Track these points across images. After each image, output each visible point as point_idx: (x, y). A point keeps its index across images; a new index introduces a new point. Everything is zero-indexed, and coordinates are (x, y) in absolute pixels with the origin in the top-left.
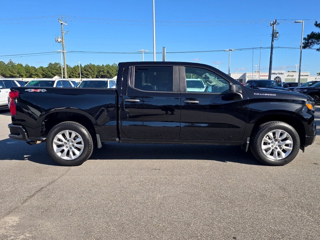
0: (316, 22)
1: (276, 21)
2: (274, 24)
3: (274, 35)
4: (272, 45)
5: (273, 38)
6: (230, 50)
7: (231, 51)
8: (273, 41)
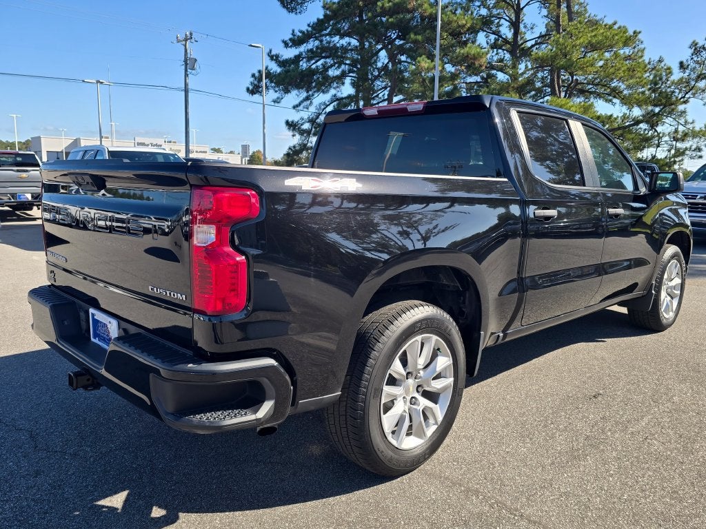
0: (271, 51)
1: (191, 34)
2: (186, 40)
3: (189, 64)
4: (186, 84)
5: (186, 71)
6: (98, 82)
7: (101, 85)
8: (186, 75)
